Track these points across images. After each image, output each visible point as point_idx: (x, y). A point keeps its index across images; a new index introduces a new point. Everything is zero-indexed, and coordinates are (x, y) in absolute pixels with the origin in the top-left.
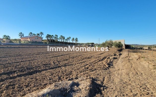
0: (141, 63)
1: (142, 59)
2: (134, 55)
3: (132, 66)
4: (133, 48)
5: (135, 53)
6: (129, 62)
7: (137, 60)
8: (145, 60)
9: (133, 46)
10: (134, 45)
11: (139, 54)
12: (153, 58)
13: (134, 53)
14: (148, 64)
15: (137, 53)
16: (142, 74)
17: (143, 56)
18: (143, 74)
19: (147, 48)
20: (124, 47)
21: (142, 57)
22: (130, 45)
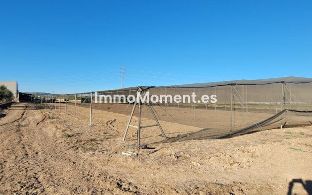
0: (44, 129)
1: (49, 121)
2: (34, 115)
3: (22, 138)
4: (37, 101)
5: (39, 111)
6: (18, 131)
7: (38, 123)
8: (52, 123)
9: (39, 97)
10: (42, 94)
11: (46, 112)
12: (68, 116)
13: (36, 110)
14: (54, 129)
15: (42, 110)
16: (37, 153)
17: (51, 115)
18: (40, 153)
19: (63, 100)
20: (16, 98)
21: (49, 118)
22: (31, 95)
